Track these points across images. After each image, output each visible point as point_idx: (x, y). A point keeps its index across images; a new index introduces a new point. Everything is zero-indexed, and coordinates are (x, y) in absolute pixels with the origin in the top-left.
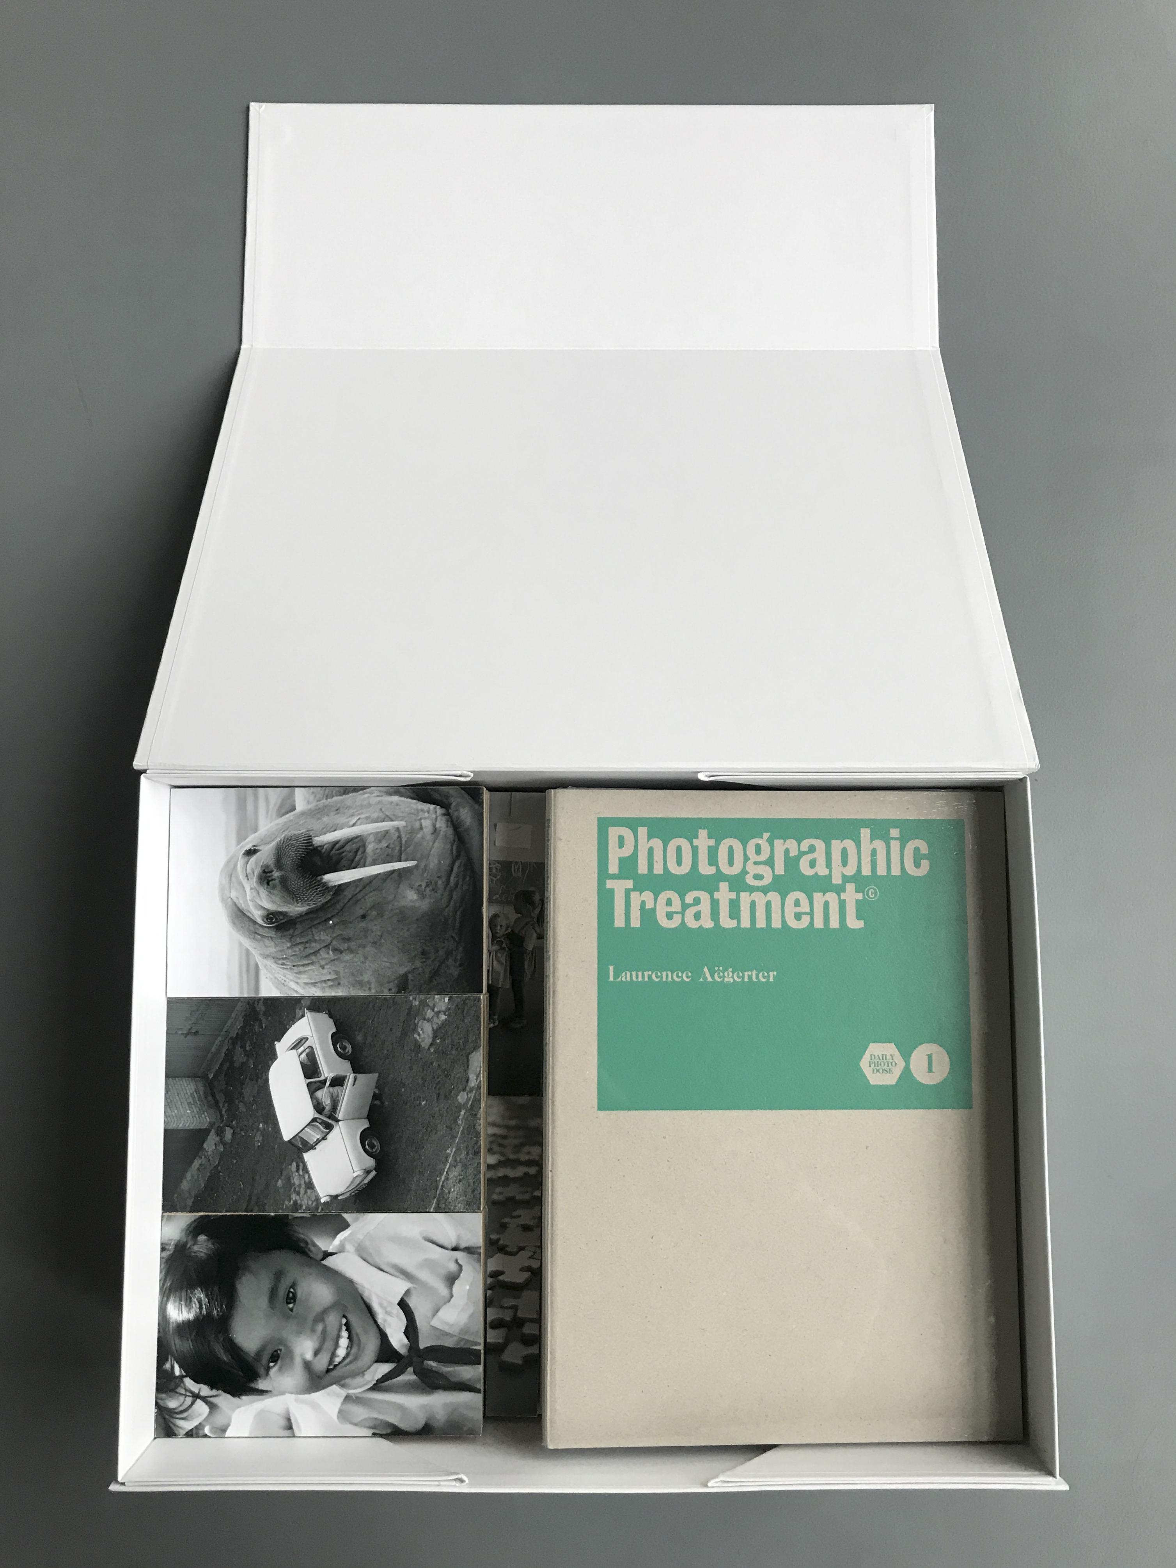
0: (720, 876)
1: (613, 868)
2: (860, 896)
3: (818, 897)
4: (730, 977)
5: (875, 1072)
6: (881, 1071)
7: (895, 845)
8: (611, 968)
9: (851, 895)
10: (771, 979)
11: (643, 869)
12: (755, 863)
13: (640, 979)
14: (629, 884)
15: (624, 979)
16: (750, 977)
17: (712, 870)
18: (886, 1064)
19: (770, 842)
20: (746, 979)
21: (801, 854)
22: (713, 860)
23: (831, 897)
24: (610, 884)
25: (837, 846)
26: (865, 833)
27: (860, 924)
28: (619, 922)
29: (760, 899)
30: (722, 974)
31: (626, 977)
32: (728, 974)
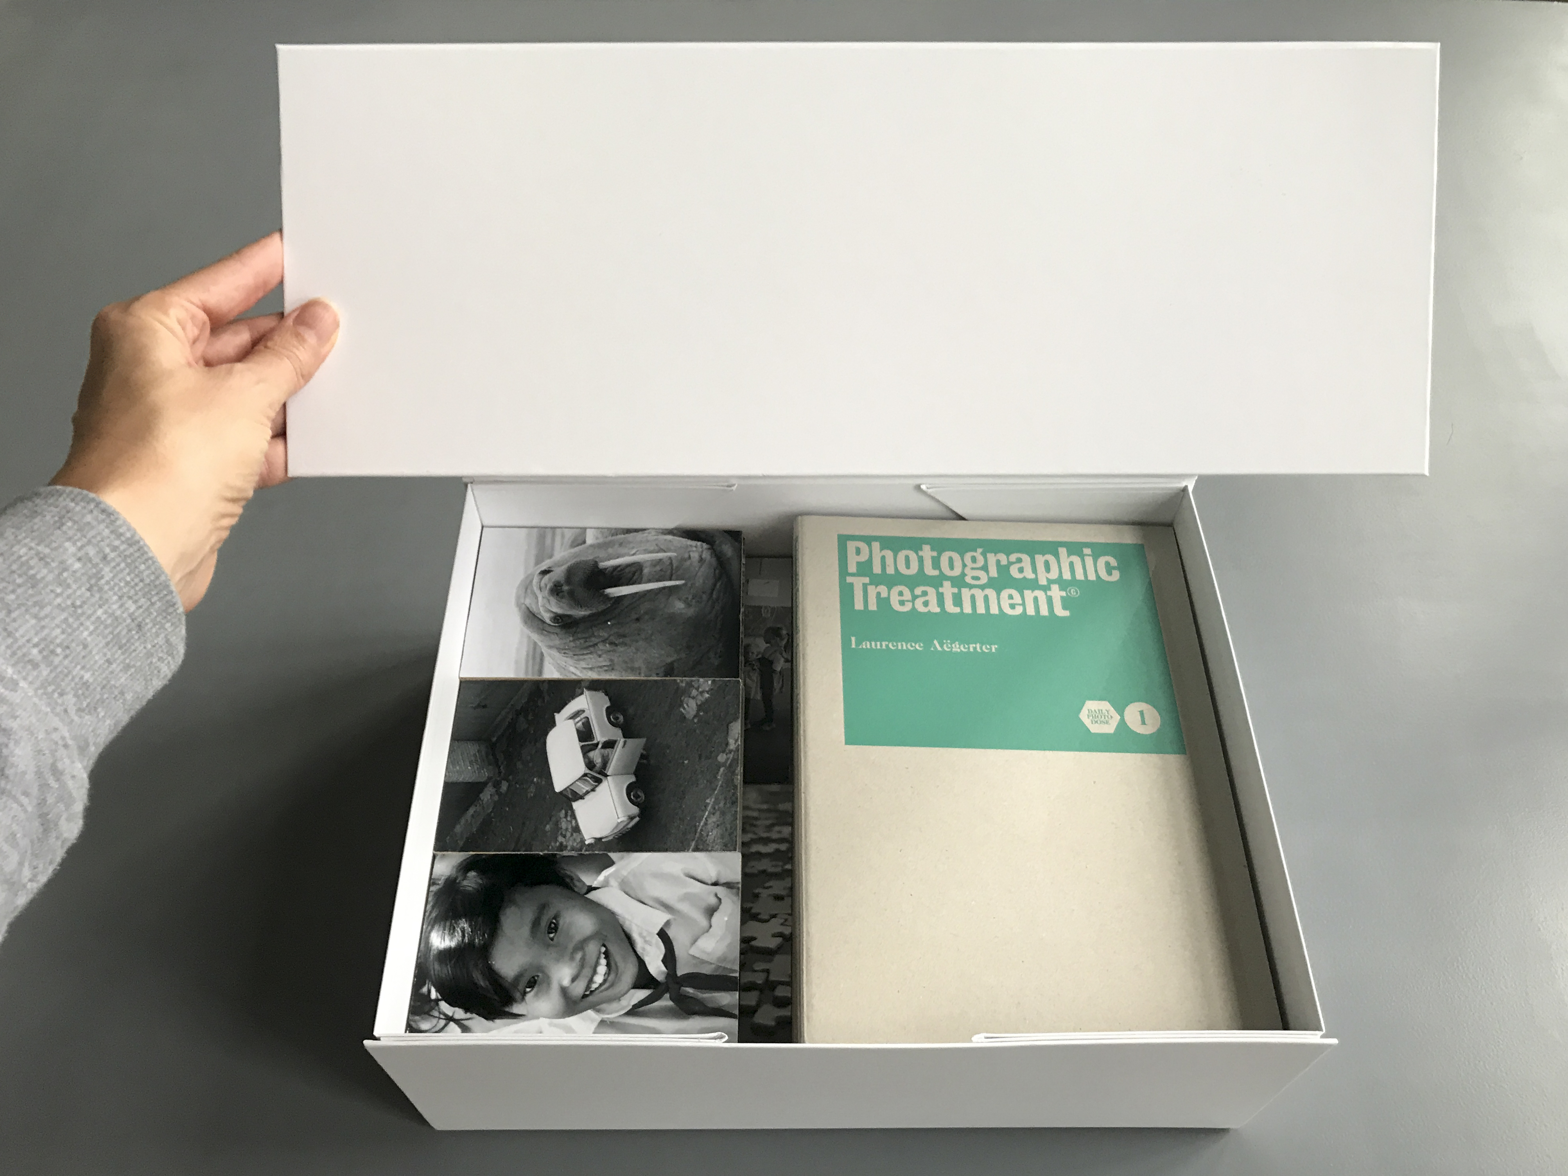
0: (942, 577)
1: (852, 568)
2: (1064, 594)
3: (1028, 593)
4: (957, 648)
5: (1094, 722)
6: (1099, 722)
7: (1089, 561)
8: (853, 639)
9: (1056, 593)
10: (994, 650)
11: (877, 569)
12: (973, 569)
13: (879, 647)
14: (867, 580)
15: (864, 647)
16: (975, 648)
17: (936, 573)
18: (1103, 716)
19: (984, 554)
20: (971, 650)
21: (1011, 564)
22: (936, 563)
23: (1040, 594)
24: (849, 579)
25: (1040, 559)
26: (1063, 551)
27: (1066, 613)
28: (859, 605)
29: (979, 594)
30: (950, 646)
31: (866, 645)
32: (955, 646)
